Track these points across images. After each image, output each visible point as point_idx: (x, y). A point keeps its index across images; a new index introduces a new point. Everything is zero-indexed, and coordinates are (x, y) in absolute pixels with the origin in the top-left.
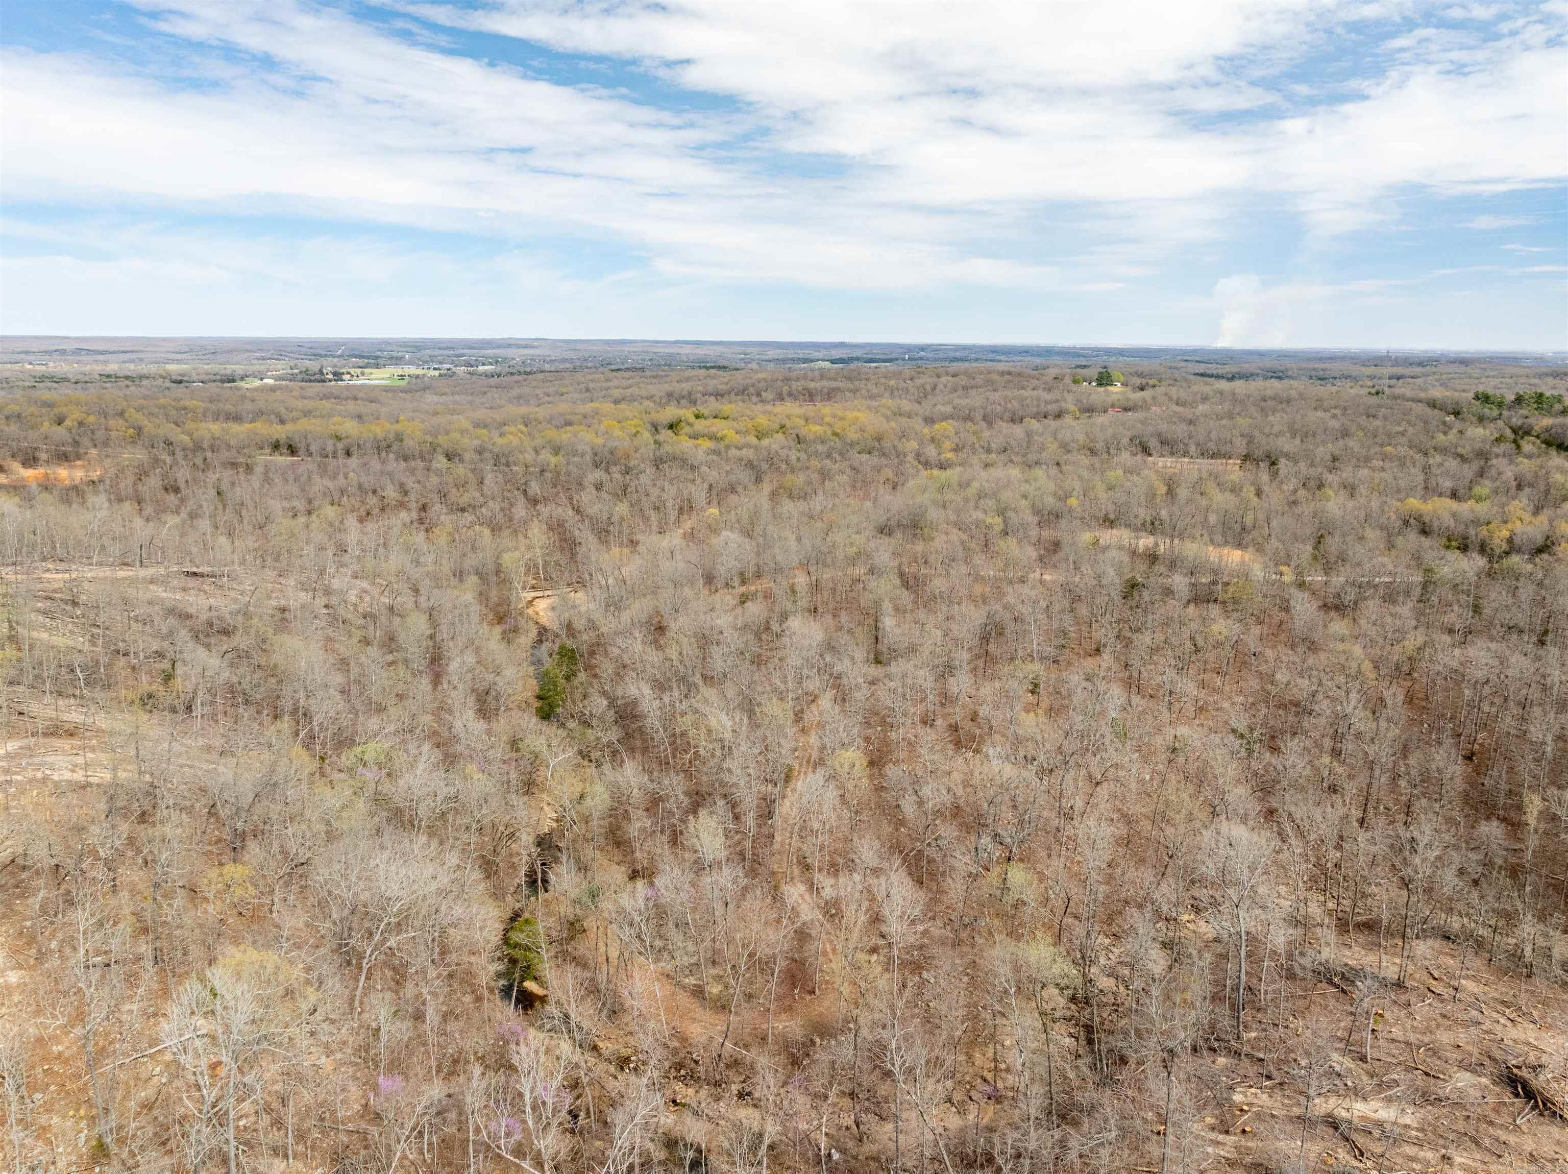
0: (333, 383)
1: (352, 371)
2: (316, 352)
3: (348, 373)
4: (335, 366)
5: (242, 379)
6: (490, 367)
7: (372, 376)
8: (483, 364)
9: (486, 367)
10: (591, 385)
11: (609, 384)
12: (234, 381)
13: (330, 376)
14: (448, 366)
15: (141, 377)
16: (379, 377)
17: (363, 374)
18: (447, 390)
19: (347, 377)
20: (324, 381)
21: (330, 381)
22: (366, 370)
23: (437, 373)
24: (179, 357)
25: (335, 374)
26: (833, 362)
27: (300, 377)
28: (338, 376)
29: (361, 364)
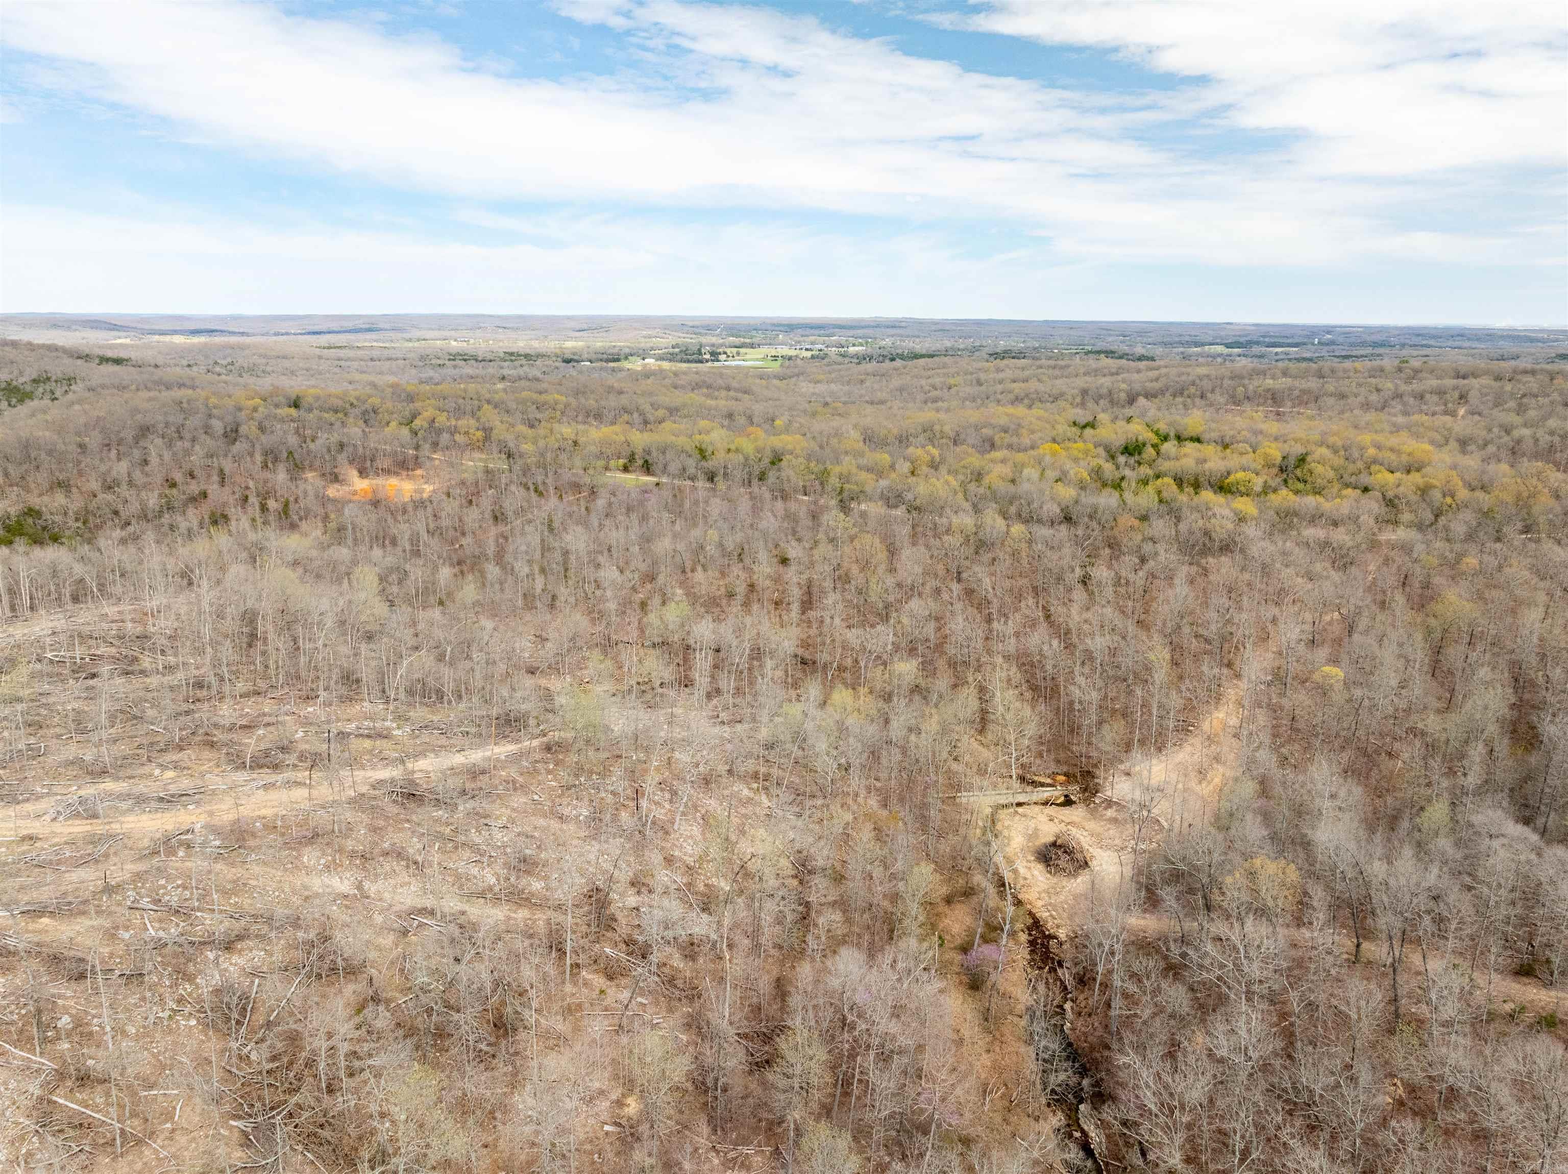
0: (709, 364)
1: (728, 351)
2: (697, 330)
3: (725, 353)
4: (713, 345)
5: (626, 358)
6: (861, 348)
7: (748, 357)
8: (854, 345)
9: (857, 348)
10: (983, 376)
11: (1001, 375)
12: (618, 360)
13: (707, 356)
14: (820, 346)
15: (540, 356)
16: (752, 359)
17: (738, 354)
18: (822, 377)
19: (722, 357)
20: (701, 362)
21: (707, 361)
22: (742, 350)
23: (809, 354)
24: (578, 334)
25: (713, 354)
27: (679, 357)
28: (715, 355)
29: (738, 344)
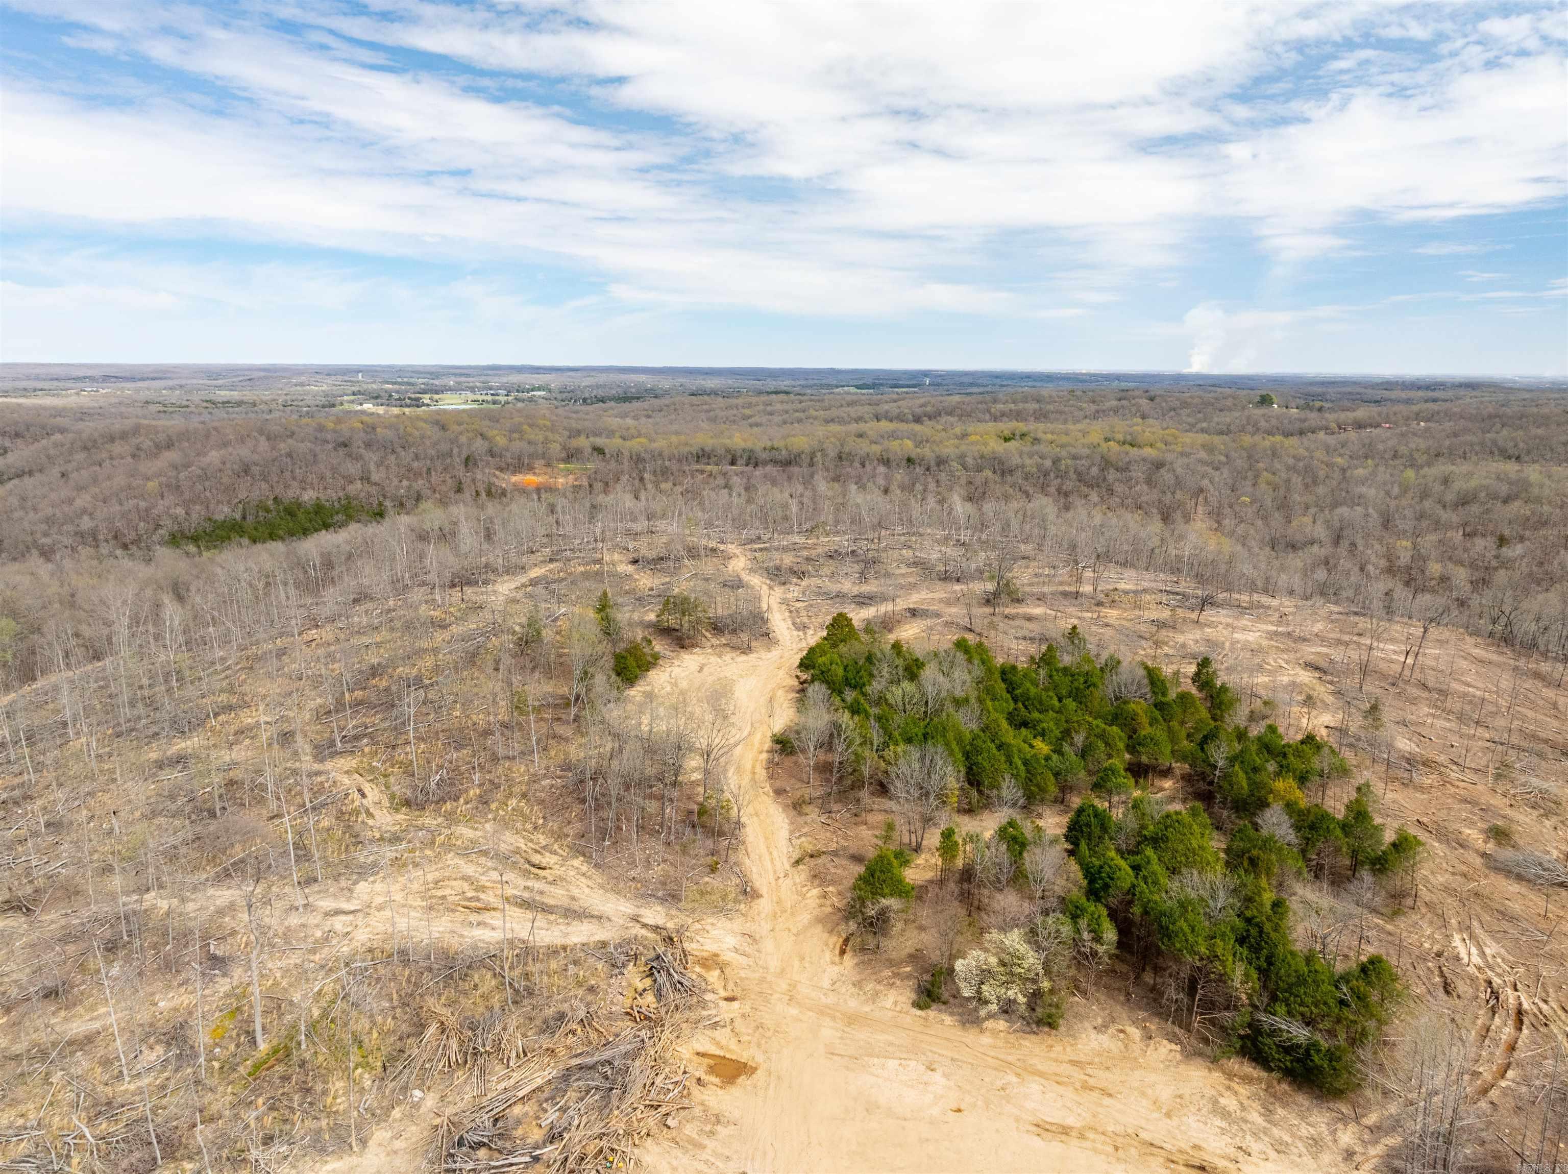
22: (433, 396)
26: (858, 387)
